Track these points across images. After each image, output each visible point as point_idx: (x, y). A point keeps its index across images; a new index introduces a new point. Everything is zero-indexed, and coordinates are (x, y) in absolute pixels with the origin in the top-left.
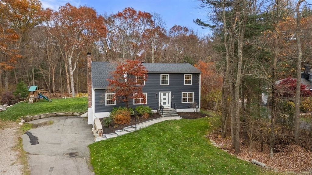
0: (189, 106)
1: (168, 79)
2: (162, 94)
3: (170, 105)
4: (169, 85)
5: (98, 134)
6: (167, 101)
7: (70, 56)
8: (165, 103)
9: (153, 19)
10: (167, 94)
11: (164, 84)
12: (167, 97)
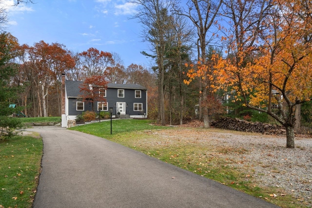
0: (139, 114)
1: (123, 93)
2: (119, 104)
3: (125, 112)
4: (124, 97)
5: (73, 124)
6: (122, 109)
7: (43, 83)
8: (121, 111)
9: (113, 57)
10: (123, 104)
11: (120, 96)
12: (122, 106)
